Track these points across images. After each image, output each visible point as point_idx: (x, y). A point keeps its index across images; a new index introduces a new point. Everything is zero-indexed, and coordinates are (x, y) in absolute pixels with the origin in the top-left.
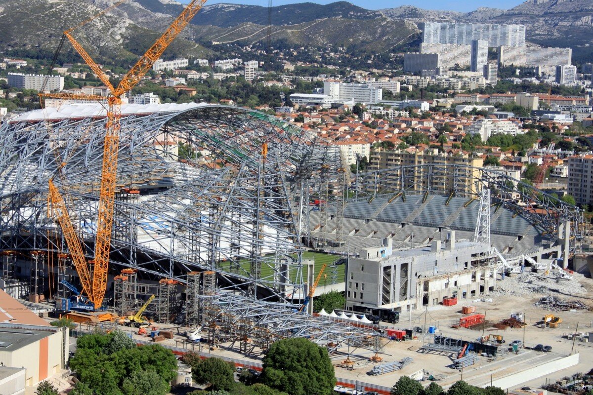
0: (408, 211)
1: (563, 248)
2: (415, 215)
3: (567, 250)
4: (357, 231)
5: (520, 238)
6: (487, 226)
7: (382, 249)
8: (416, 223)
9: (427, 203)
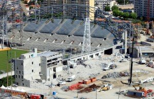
0: (54, 28)
1: (124, 44)
2: (58, 29)
3: (126, 45)
4: (31, 38)
5: (105, 39)
6: (89, 35)
7: (32, 54)
8: (58, 33)
9: (63, 23)
